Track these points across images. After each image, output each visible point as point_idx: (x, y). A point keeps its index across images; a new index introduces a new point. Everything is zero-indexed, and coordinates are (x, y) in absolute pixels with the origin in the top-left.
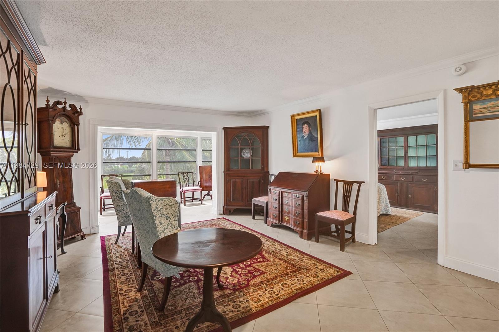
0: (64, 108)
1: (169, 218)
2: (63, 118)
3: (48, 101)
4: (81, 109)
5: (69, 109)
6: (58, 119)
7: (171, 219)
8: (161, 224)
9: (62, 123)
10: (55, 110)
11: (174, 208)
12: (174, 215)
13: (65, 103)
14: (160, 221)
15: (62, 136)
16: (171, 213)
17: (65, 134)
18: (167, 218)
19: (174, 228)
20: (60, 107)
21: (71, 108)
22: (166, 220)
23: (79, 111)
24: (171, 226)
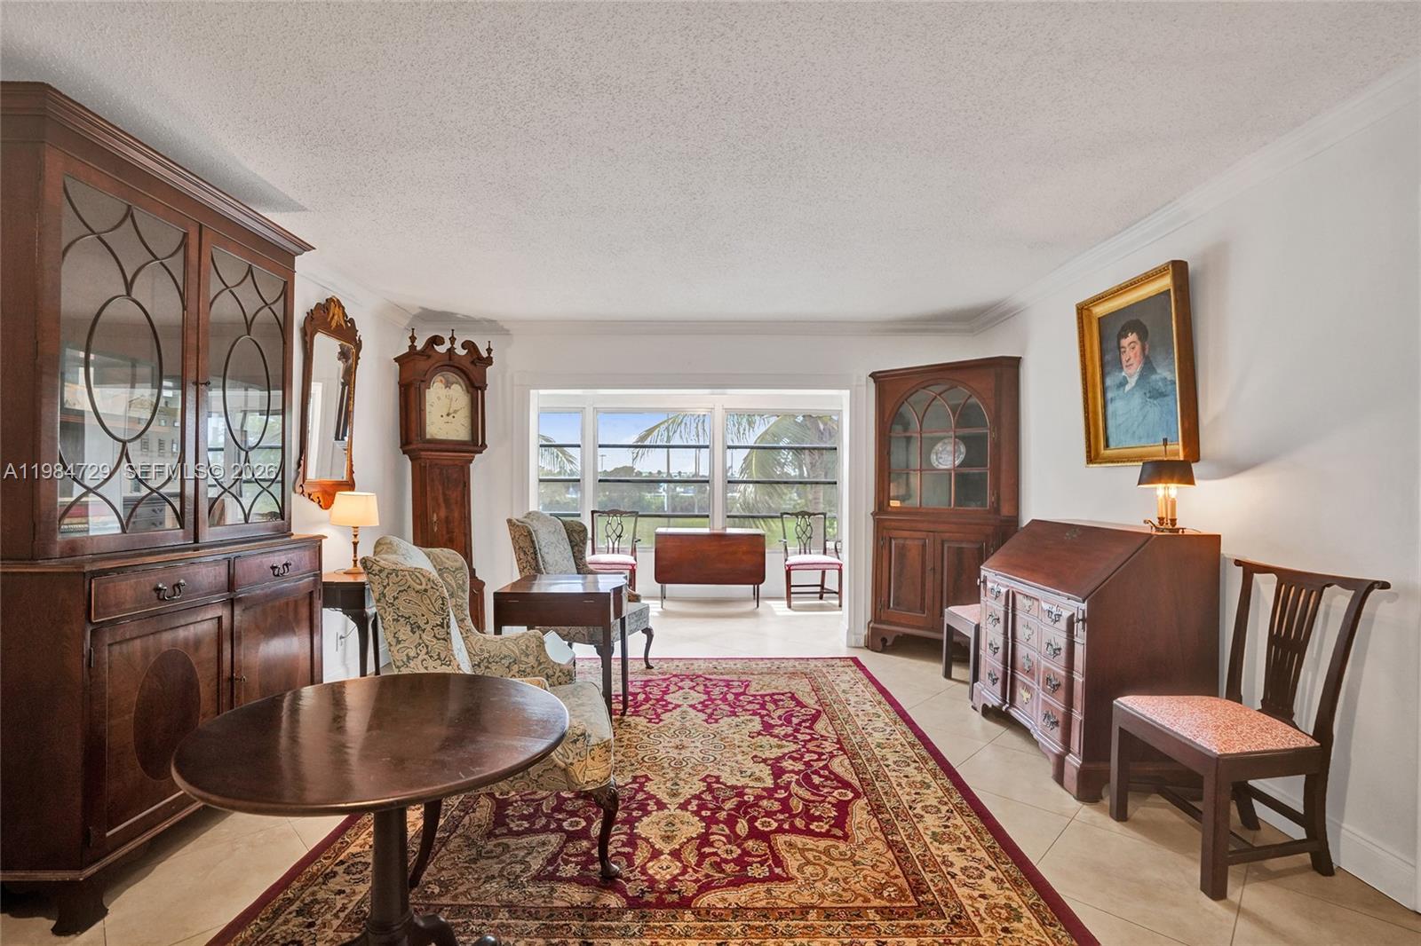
0: (451, 350)
1: (419, 627)
2: (452, 376)
3: (413, 339)
4: (489, 350)
5: (461, 352)
6: (438, 378)
7: (424, 631)
8: (399, 642)
9: (448, 385)
10: (429, 357)
11: (429, 601)
12: (432, 623)
13: (453, 340)
14: (395, 634)
15: (448, 415)
16: (423, 616)
17: (455, 412)
18: (412, 629)
19: (439, 658)
20: (441, 349)
21: (466, 351)
22: (412, 634)
23: (485, 354)
24: (427, 653)
